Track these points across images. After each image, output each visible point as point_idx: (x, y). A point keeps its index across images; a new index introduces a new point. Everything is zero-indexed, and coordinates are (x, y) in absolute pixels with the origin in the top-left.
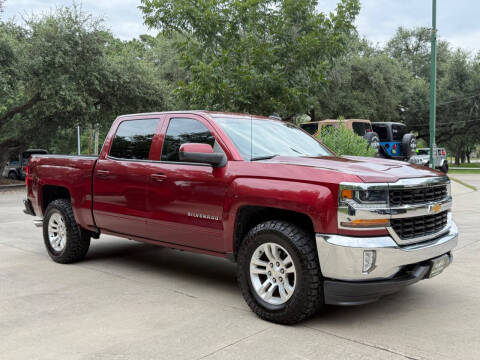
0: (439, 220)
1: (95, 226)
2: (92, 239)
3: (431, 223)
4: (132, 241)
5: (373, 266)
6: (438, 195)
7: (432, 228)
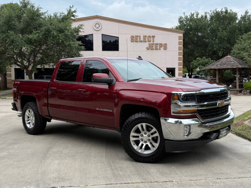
0: (224, 109)
1: (49, 116)
2: (47, 122)
3: (219, 111)
4: (68, 123)
5: (189, 133)
6: (223, 97)
7: (220, 114)
